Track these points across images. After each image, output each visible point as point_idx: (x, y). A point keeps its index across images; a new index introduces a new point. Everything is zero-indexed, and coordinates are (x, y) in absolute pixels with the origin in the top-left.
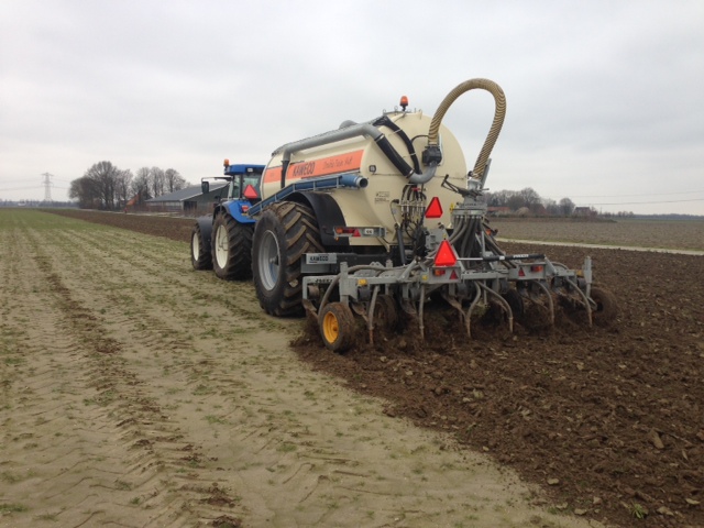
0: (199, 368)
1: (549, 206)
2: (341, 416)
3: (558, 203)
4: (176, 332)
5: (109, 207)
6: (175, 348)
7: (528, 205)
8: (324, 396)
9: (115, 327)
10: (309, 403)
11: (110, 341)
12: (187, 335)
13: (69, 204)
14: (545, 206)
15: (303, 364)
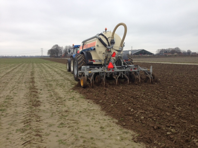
0: (64, 114)
1: (183, 52)
2: (114, 141)
3: (186, 51)
4: (61, 98)
5: (58, 57)
6: (59, 104)
7: (177, 52)
8: (108, 129)
9: (42, 96)
10: (101, 133)
11: (38, 101)
12: (64, 99)
13: (47, 56)
14: (182, 52)
15: (102, 112)
